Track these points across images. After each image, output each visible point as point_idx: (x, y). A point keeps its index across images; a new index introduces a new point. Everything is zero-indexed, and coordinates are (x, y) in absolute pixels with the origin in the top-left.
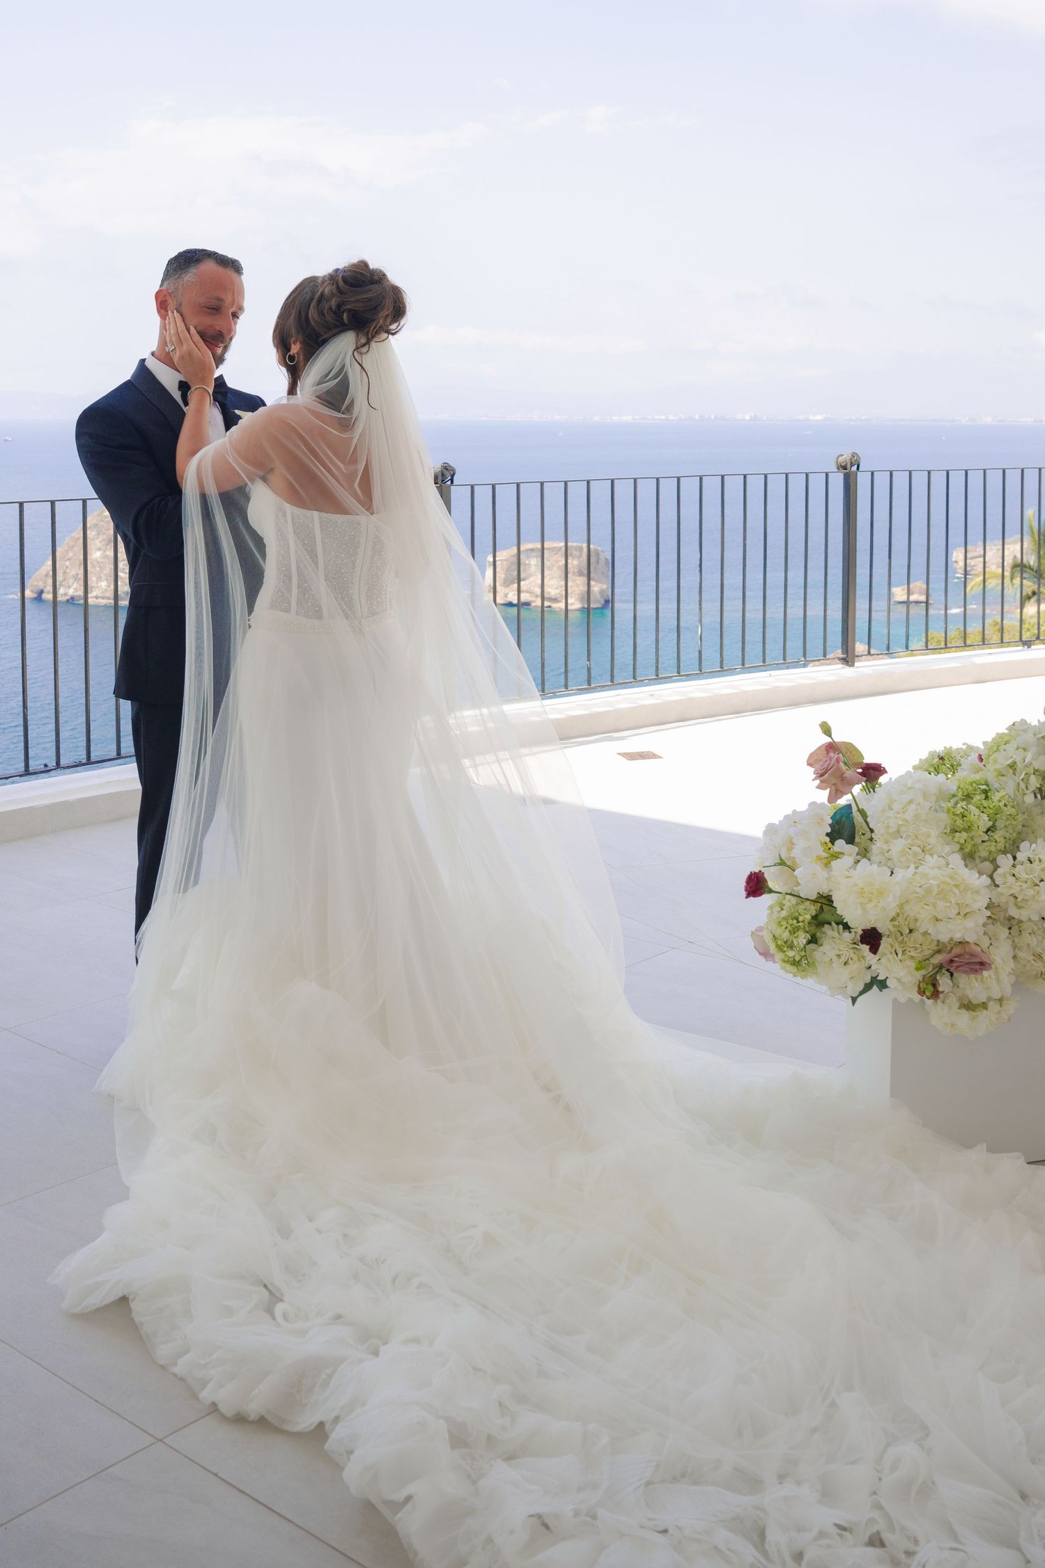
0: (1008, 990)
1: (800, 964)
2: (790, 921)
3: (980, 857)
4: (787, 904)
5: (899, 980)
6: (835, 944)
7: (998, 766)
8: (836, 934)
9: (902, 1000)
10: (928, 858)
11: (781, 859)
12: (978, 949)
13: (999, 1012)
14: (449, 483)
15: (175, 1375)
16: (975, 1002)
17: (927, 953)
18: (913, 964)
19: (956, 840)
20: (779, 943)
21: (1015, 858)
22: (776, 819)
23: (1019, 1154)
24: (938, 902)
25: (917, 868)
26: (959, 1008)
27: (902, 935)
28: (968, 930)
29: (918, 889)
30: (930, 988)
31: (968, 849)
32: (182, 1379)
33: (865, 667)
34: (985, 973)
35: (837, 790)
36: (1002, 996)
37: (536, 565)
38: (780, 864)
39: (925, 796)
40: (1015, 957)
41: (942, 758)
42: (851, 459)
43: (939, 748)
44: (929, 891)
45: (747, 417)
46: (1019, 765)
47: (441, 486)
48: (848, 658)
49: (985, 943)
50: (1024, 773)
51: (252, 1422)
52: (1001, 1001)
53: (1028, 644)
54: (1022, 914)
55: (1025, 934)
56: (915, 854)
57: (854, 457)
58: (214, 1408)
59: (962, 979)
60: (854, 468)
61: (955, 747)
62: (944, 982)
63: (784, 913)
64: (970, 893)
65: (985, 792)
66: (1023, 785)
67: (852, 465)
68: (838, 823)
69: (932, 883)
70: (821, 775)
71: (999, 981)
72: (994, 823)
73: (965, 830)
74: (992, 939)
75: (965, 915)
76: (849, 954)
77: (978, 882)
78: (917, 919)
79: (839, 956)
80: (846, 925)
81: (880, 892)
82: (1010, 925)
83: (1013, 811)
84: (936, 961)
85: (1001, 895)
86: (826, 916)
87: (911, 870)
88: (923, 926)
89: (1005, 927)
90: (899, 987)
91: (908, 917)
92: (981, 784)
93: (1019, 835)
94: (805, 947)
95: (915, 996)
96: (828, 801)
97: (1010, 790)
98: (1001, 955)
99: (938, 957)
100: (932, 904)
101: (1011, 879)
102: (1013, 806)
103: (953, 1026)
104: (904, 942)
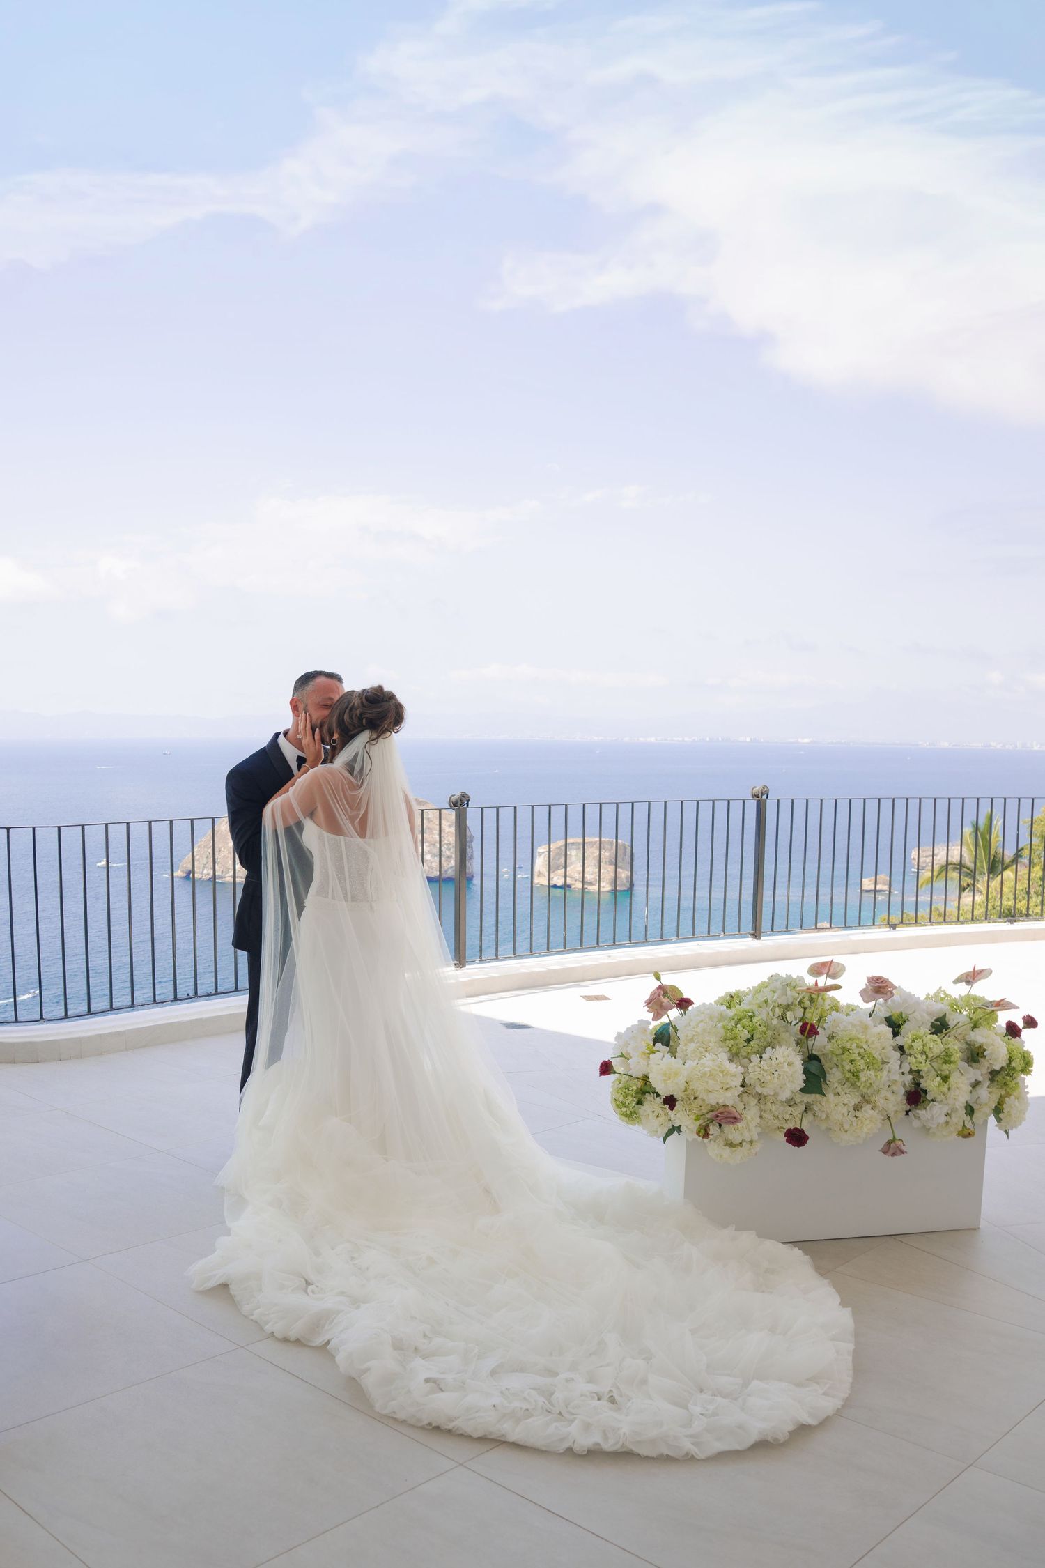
0: (756, 1137)
1: (631, 1116)
2: (624, 1090)
3: (742, 1056)
4: (623, 1080)
5: (687, 1127)
6: (652, 1105)
7: (758, 1002)
8: (652, 1099)
9: (690, 1140)
10: (707, 1055)
11: (622, 1053)
12: (734, 1110)
13: (750, 1149)
14: (466, 806)
15: (252, 1320)
16: (734, 1142)
17: (704, 1111)
18: (693, 1117)
19: (727, 1045)
20: (618, 1103)
21: (761, 1058)
22: (623, 1030)
24: (709, 1081)
25: (699, 1060)
26: (725, 1146)
27: (690, 1100)
28: (729, 1098)
29: (698, 1073)
30: (704, 1132)
31: (734, 1050)
33: (768, 941)
34: (739, 1125)
35: (658, 1013)
36: (752, 1139)
38: (621, 1056)
39: (711, 1018)
40: (761, 1117)
41: (732, 997)
42: (762, 790)
43: (732, 990)
44: (705, 1074)
45: (748, 740)
46: (769, 1002)
47: (460, 808)
48: (757, 934)
49: (740, 1107)
50: (772, 1006)
51: (292, 1342)
52: (751, 1142)
53: (894, 927)
54: (765, 1091)
55: (769, 1103)
56: (701, 1053)
57: (764, 789)
58: (272, 1335)
59: (726, 1128)
60: (764, 797)
61: (742, 990)
62: (713, 1129)
63: (621, 1085)
64: (729, 1077)
65: (751, 1017)
66: (771, 1014)
67: (763, 794)
68: (661, 1033)
69: (707, 1069)
70: (649, 1004)
71: (749, 1130)
72: (752, 1036)
73: (732, 1039)
74: (745, 1105)
75: (727, 1089)
76: (660, 1111)
77: (735, 1070)
78: (697, 1091)
79: (653, 1112)
80: (657, 1093)
81: (676, 1074)
82: (760, 1098)
83: (764, 1029)
84: (708, 1116)
85: (751, 1078)
86: (647, 1089)
87: (696, 1062)
88: (702, 1095)
89: (755, 1099)
90: (687, 1131)
91: (693, 1089)
92: (749, 1012)
93: (765, 1043)
94: (634, 1107)
95: (697, 1137)
96: (653, 1020)
97: (764, 1016)
98: (751, 1115)
99: (711, 1113)
100: (707, 1082)
101: (758, 1070)
102: (765, 1026)
103: (721, 1156)
104: (691, 1104)
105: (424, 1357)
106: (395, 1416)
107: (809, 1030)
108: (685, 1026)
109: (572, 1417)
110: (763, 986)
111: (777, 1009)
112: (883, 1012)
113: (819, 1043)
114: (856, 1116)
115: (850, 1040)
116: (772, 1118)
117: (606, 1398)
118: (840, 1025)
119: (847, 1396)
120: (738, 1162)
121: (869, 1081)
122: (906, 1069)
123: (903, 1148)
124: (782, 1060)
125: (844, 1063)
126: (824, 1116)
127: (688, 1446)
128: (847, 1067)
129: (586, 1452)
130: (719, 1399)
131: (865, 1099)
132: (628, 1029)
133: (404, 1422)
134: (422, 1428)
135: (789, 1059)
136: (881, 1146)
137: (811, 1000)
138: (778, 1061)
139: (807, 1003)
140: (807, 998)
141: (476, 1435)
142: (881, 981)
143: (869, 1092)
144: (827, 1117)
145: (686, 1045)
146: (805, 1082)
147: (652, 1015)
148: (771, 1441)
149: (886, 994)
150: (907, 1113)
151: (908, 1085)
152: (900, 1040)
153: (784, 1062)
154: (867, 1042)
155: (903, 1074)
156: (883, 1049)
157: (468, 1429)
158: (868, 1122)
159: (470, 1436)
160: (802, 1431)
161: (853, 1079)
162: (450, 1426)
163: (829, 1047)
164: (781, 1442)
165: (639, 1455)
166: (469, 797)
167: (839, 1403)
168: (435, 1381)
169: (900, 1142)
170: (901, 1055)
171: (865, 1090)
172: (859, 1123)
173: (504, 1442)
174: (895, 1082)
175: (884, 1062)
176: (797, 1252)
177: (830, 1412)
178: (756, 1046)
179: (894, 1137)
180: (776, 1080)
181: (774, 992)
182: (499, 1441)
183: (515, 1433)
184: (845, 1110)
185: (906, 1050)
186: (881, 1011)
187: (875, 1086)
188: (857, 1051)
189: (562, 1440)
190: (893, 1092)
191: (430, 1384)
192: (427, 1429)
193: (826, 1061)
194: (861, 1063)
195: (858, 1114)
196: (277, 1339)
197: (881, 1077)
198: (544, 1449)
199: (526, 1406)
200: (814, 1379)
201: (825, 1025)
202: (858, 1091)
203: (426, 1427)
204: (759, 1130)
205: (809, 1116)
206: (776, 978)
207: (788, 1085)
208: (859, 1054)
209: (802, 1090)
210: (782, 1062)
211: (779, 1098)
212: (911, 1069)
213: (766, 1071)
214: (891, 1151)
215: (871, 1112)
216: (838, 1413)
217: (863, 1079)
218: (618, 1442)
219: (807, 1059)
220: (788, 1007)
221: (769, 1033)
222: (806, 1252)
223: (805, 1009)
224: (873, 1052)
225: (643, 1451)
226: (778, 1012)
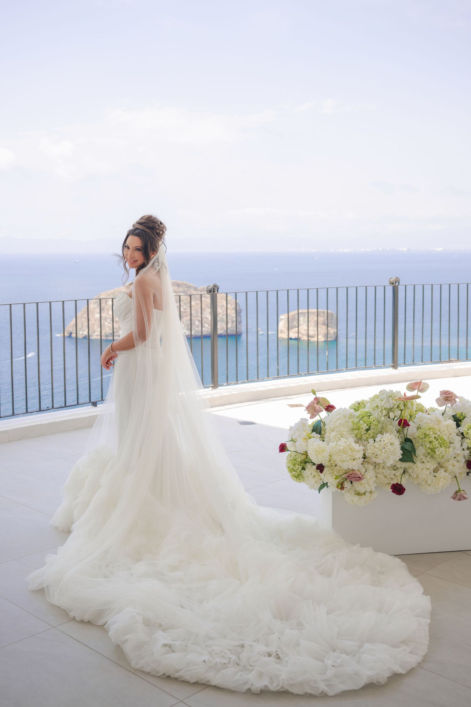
0: (374, 489)
1: (298, 477)
2: (293, 461)
3: (363, 439)
4: (293, 455)
5: (331, 483)
6: (311, 470)
7: (373, 407)
8: (310, 466)
9: (333, 491)
10: (342, 439)
11: (292, 439)
12: (359, 473)
13: (370, 497)
14: (216, 292)
15: (63, 609)
16: (361, 493)
17: (341, 473)
18: (334, 477)
19: (354, 433)
20: (290, 469)
21: (375, 440)
22: (293, 425)
23: (372, 548)
24: (343, 455)
25: (337, 442)
26: (355, 495)
27: (332, 466)
28: (356, 465)
29: (336, 450)
30: (341, 486)
31: (359, 436)
32: (65, 611)
33: (402, 370)
34: (363, 481)
35: (313, 414)
36: (371, 490)
37: (304, 320)
38: (292, 441)
39: (344, 417)
40: (376, 477)
41: (359, 404)
42: (395, 280)
43: (359, 400)
44: (340, 451)
46: (379, 407)
47: (213, 293)
48: (395, 366)
49: (362, 471)
50: (381, 409)
52: (371, 492)
54: (378, 461)
55: (381, 469)
56: (339, 438)
57: (396, 279)
58: (74, 619)
59: (355, 483)
60: (397, 284)
61: (365, 400)
62: (347, 484)
63: (291, 458)
64: (355, 452)
65: (369, 416)
66: (380, 414)
68: (316, 427)
69: (341, 448)
70: (307, 409)
71: (369, 485)
72: (370, 427)
73: (357, 429)
74: (366, 469)
75: (354, 459)
76: (315, 474)
77: (358, 448)
78: (336, 461)
79: (311, 474)
80: (313, 462)
81: (323, 451)
82: (376, 465)
83: (377, 423)
84: (343, 476)
85: (369, 453)
86: (308, 460)
87: (335, 443)
88: (339, 464)
89: (373, 466)
90: (331, 486)
91: (334, 460)
92: (368, 413)
93: (377, 432)
94: (300, 471)
95: (337, 489)
96: (311, 418)
97: (376, 415)
98: (370, 476)
99: (345, 475)
100: (342, 455)
101: (373, 448)
102: (377, 421)
103: (353, 501)
104: (333, 469)
105: (164, 630)
106: (143, 670)
107: (404, 423)
108: (330, 422)
109: (250, 668)
110: (376, 397)
111: (384, 411)
112: (451, 412)
113: (411, 431)
114: (435, 476)
115: (429, 429)
116: (384, 477)
117: (274, 655)
118: (424, 420)
119: (425, 653)
120: (364, 505)
121: (442, 454)
122: (465, 446)
123: (466, 496)
124: (387, 441)
125: (426, 444)
126: (415, 476)
127: (322, 687)
128: (428, 445)
129: (259, 692)
130: (344, 656)
131: (440, 465)
132: (296, 424)
133: (148, 674)
134: (160, 677)
135: (391, 441)
136: (452, 494)
137: (405, 405)
138: (385, 442)
139: (402, 407)
140: (402, 404)
141: (192, 681)
142: (448, 393)
143: (442, 461)
144: (417, 476)
145: (330, 433)
146: (402, 455)
147: (309, 415)
148: (376, 683)
149: (452, 401)
150: (468, 474)
151: (467, 457)
152: (461, 429)
153: (388, 442)
154: (440, 430)
155: (463, 449)
156: (450, 435)
157: (187, 677)
158: (442, 479)
159: (189, 682)
160: (395, 677)
161: (432, 453)
162: (176, 675)
163: (418, 434)
164: (383, 684)
165: (292, 693)
166: (218, 287)
167: (419, 659)
168: (170, 646)
169: (463, 492)
170: (462, 438)
171: (439, 460)
172: (437, 480)
173: (210, 685)
174: (458, 455)
175: (450, 443)
176: (397, 560)
177: (414, 665)
178: (372, 433)
179: (459, 489)
180: (383, 454)
181: (382, 401)
182: (206, 685)
183: (216, 679)
184: (428, 472)
185: (465, 435)
186: (449, 411)
187: (445, 457)
188: (433, 436)
189: (245, 683)
190: (458, 461)
191: (167, 648)
192: (162, 678)
193: (416, 442)
194: (436, 443)
195: (436, 474)
196: (77, 621)
197: (449, 452)
198: (233, 690)
199: (224, 661)
200: (404, 642)
201: (415, 420)
202: (435, 461)
203: (162, 676)
204: (375, 485)
205: (406, 475)
206: (384, 392)
207: (392, 457)
208: (435, 438)
209: (400, 460)
210: (387, 443)
211: (387, 465)
212: (468, 447)
213: (378, 449)
214: (458, 497)
215: (444, 473)
216: (420, 665)
217: (438, 453)
218: (279, 685)
219: (404, 441)
220: (390, 410)
221: (380, 426)
222: (403, 560)
223: (401, 411)
224: (444, 436)
225: (295, 691)
226: (385, 412)
